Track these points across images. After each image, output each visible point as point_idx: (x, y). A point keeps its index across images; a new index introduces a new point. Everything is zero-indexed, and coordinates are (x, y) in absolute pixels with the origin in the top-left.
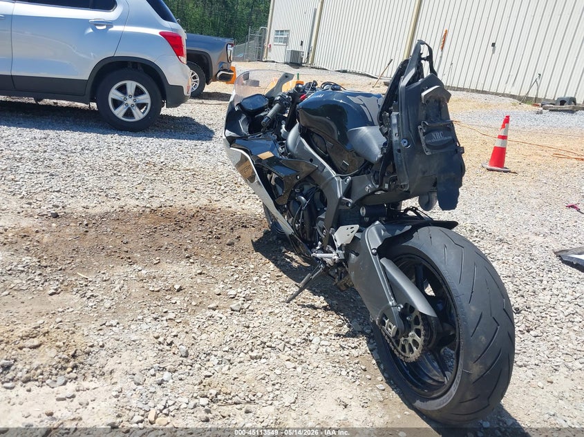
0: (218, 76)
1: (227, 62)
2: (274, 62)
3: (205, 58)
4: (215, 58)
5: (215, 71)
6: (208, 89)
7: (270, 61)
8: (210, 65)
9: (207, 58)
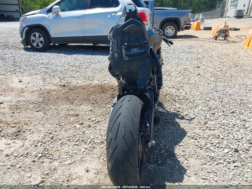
0: (184, 27)
1: (188, 20)
2: (229, 17)
3: (177, 20)
4: (182, 20)
5: (182, 26)
6: (179, 34)
7: (227, 17)
8: (180, 23)
9: (178, 20)
